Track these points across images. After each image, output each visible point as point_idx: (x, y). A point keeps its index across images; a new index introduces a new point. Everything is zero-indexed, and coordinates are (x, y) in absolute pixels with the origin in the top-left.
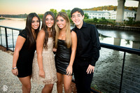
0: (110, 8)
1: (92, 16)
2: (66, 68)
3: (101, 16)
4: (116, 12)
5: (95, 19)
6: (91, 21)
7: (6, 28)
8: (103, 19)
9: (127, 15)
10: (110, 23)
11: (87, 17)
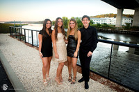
0: (111, 16)
1: (96, 22)
2: (73, 53)
3: (103, 22)
4: (115, 19)
5: (99, 24)
6: (95, 26)
7: (32, 31)
8: (105, 24)
9: (125, 21)
10: (110, 28)
11: (92, 22)
